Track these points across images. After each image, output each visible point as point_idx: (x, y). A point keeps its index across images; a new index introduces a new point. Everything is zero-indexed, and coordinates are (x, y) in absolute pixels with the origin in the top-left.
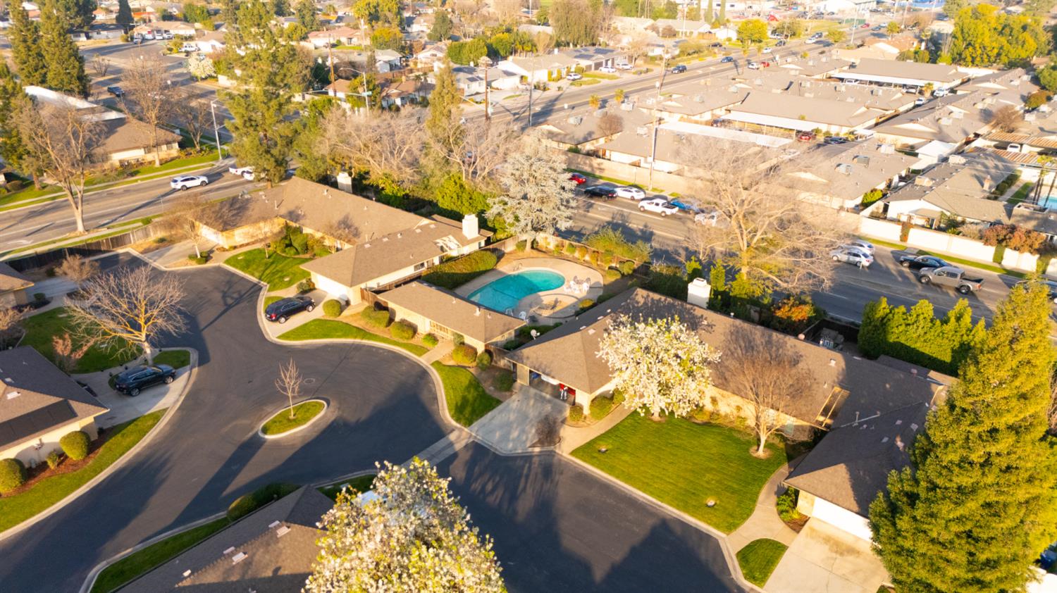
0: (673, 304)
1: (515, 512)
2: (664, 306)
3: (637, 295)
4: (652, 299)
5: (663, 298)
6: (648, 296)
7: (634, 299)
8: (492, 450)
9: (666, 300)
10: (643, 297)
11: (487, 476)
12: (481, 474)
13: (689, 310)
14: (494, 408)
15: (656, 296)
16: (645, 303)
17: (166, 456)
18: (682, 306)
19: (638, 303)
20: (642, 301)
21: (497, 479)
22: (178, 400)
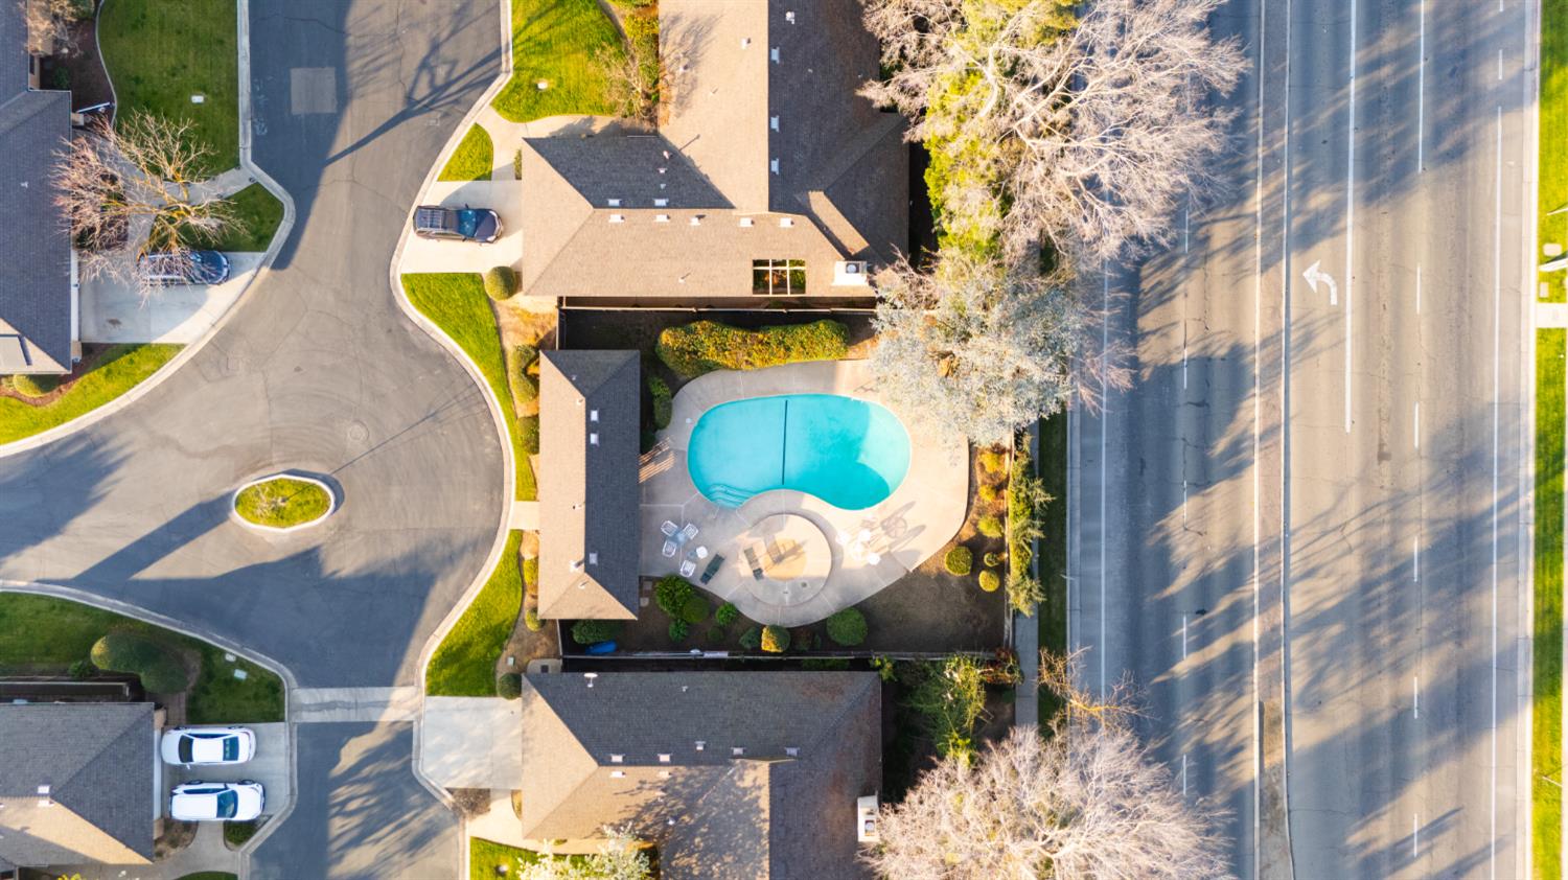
0: (761, 837)
1: (340, 859)
2: (752, 825)
3: (755, 768)
4: (758, 798)
5: (766, 815)
6: (759, 788)
7: (745, 769)
8: (413, 756)
9: (764, 821)
10: (755, 780)
11: (366, 788)
12: (365, 780)
13: (759, 868)
14: (478, 695)
15: (765, 803)
16: (745, 791)
17: (127, 451)
18: (764, 853)
19: (741, 778)
20: (747, 782)
21: (372, 801)
22: (204, 336)
